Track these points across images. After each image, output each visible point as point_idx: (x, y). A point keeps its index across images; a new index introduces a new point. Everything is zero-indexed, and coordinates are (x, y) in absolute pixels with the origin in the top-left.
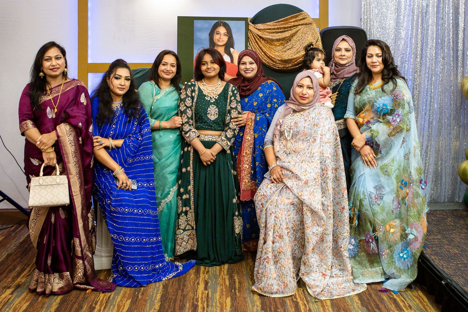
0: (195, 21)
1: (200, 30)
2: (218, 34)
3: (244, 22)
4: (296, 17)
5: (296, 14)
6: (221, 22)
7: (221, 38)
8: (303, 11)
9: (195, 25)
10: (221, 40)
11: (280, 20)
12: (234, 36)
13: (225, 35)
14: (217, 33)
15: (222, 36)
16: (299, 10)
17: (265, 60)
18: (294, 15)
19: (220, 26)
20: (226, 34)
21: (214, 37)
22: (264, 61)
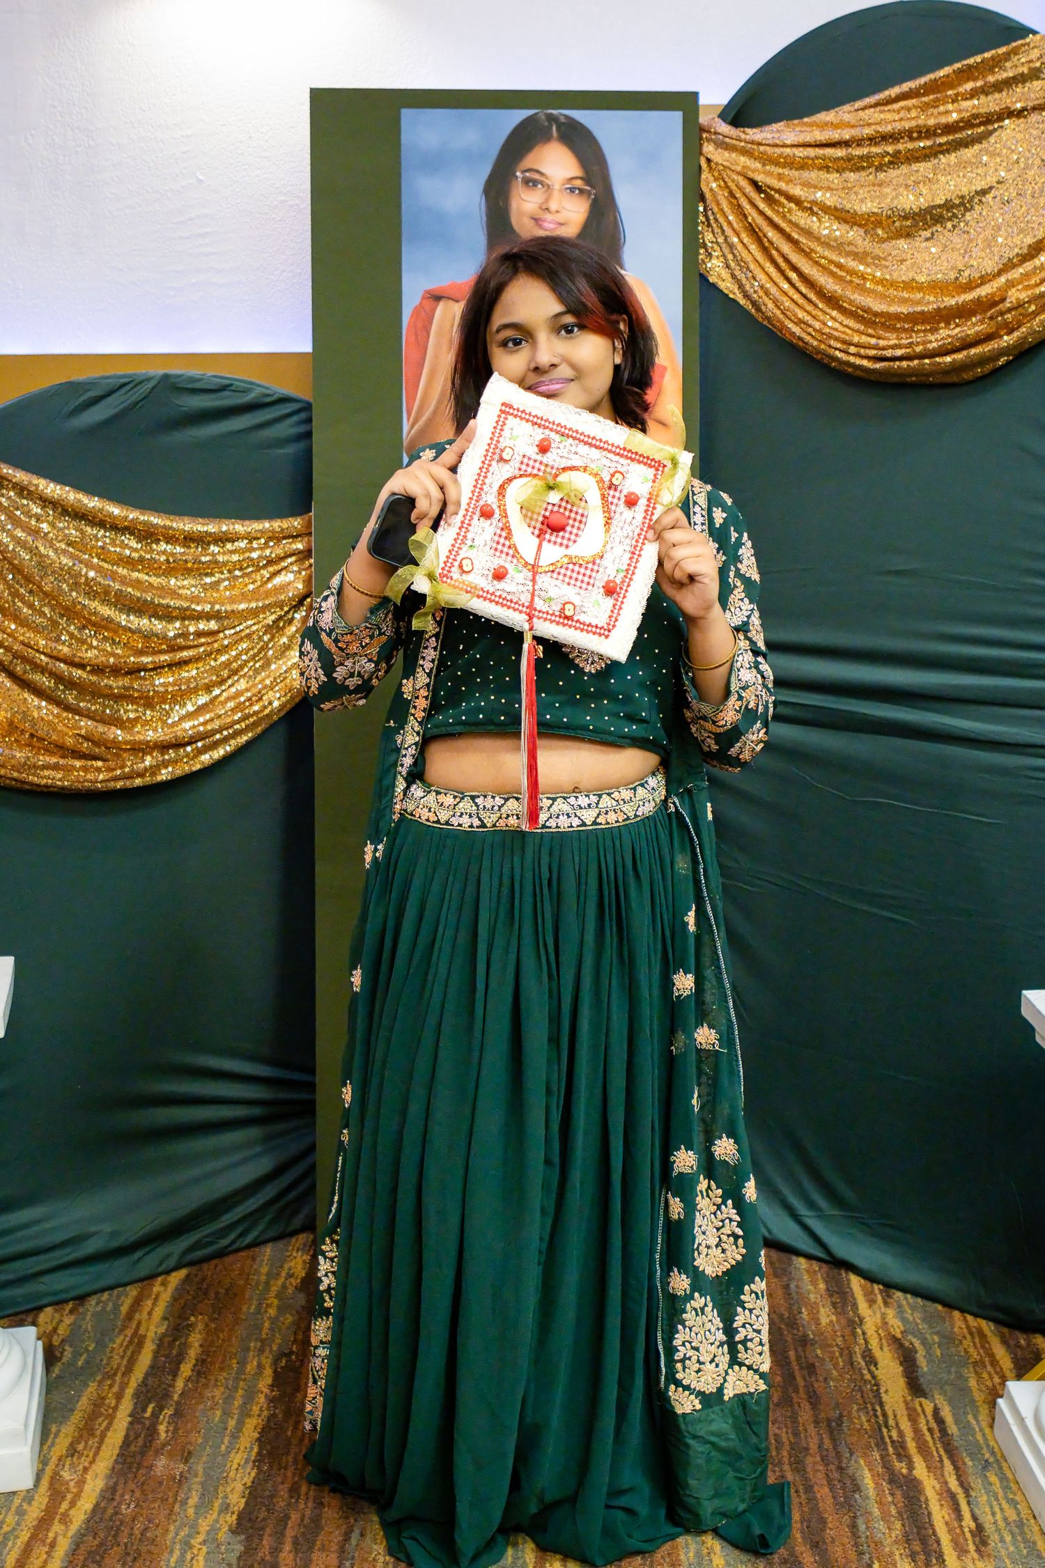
0: (407, 114)
1: (436, 163)
2: (535, 183)
3: (677, 116)
4: (991, 70)
5: (987, 55)
6: (551, 118)
7: (553, 206)
8: (1035, 33)
9: (406, 137)
10: (548, 217)
11: (894, 91)
12: (625, 197)
13: (572, 190)
14: (527, 182)
15: (556, 194)
16: (1009, 28)
17: (800, 322)
18: (978, 59)
19: (547, 138)
20: (579, 183)
21: (514, 205)
22: (796, 330)
